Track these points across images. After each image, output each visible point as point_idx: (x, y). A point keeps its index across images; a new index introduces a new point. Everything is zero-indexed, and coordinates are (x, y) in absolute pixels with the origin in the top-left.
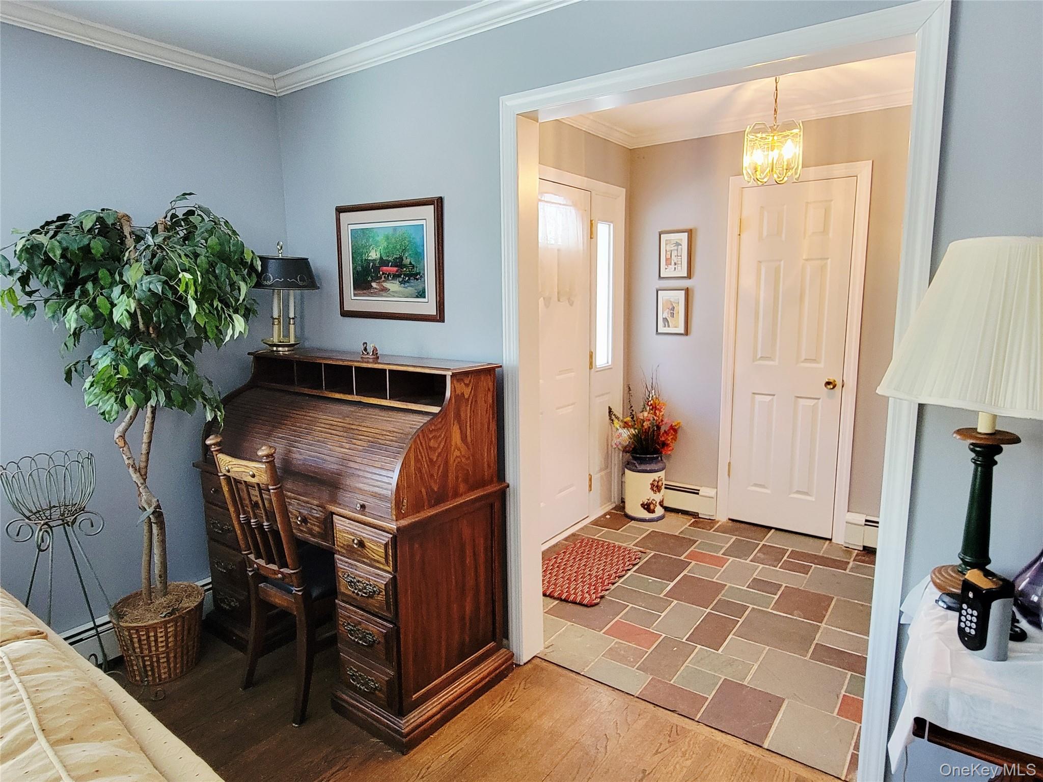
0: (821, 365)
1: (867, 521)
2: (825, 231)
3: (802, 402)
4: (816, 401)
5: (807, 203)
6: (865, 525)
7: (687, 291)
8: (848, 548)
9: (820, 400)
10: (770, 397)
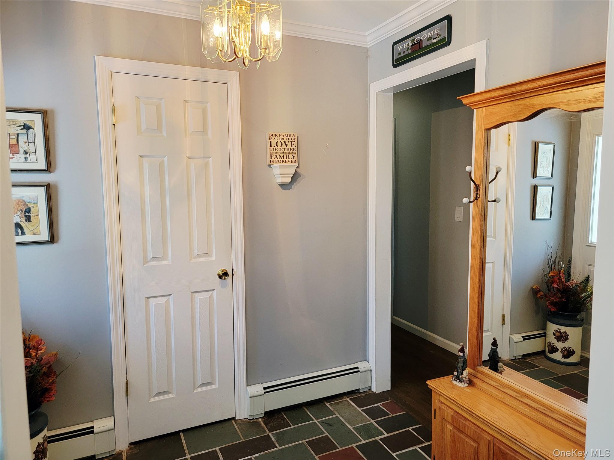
0: (213, 258)
1: (265, 388)
2: (204, 132)
3: (198, 296)
4: (211, 292)
5: (185, 101)
6: (265, 393)
7: (48, 188)
8: (253, 419)
9: (215, 291)
10: (166, 298)
